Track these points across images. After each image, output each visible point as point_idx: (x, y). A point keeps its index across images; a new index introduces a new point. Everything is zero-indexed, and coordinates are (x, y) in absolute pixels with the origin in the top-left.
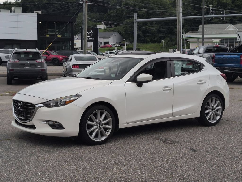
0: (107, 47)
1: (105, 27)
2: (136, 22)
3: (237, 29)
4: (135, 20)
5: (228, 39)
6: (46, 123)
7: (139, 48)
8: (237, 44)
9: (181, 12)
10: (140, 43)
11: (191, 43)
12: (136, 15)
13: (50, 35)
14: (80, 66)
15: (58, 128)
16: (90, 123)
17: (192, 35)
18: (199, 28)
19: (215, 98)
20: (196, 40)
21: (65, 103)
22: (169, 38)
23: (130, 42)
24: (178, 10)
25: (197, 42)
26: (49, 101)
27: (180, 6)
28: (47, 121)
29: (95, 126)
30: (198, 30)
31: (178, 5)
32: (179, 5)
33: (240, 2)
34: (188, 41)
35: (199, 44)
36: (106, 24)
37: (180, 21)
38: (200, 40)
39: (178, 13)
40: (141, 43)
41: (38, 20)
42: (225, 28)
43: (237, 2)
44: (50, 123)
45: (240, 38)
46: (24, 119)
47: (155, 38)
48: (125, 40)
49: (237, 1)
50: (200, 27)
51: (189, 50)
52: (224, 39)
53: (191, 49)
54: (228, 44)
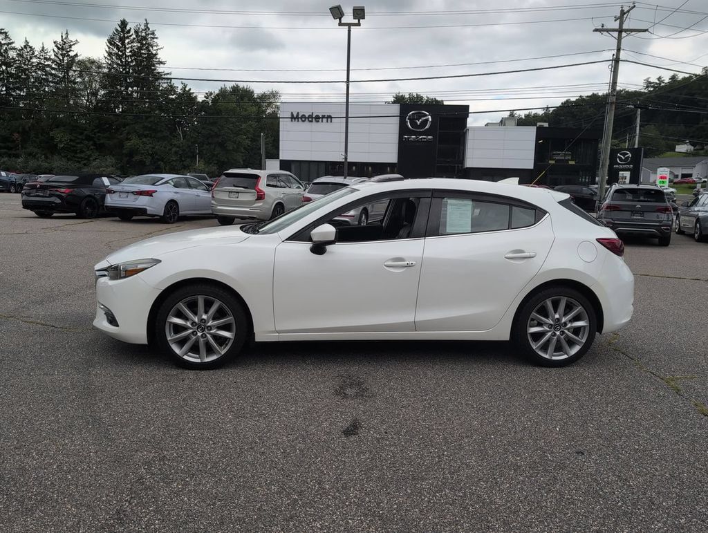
0: (687, 183)
1: (692, 148)
13: (557, 161)
15: (111, 323)
16: (175, 320)
19: (566, 298)
21: (126, 274)
29: (190, 328)
36: (693, 144)
41: (538, 139)
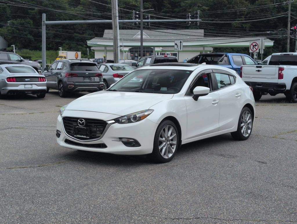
2: (45, 25)
3: (148, 36)
4: (44, 21)
5: (138, 48)
6: (120, 141)
7: (30, 56)
8: (149, 54)
9: (117, 16)
10: (31, 50)
11: (95, 52)
12: (44, 16)
14: (17, 79)
15: (134, 146)
16: (161, 139)
17: (98, 42)
18: (104, 34)
20: (103, 48)
21: (140, 119)
22: (67, 44)
23: (18, 49)
24: (114, 14)
25: (104, 51)
26: (122, 116)
27: (116, 9)
28: (120, 138)
29: (164, 142)
30: (103, 36)
31: (113, 8)
32: (115, 7)
33: (149, 5)
34: (92, 48)
35: (107, 53)
37: (117, 27)
38: (107, 48)
39: (114, 18)
40: (33, 50)
42: (136, 35)
43: (146, 5)
44: (124, 140)
45: (178, 48)
46: (89, 138)
47: (51, 45)
48: (14, 46)
49: (146, 3)
50: (105, 32)
51: (94, 59)
52: (134, 47)
53: (95, 59)
54: (138, 53)
